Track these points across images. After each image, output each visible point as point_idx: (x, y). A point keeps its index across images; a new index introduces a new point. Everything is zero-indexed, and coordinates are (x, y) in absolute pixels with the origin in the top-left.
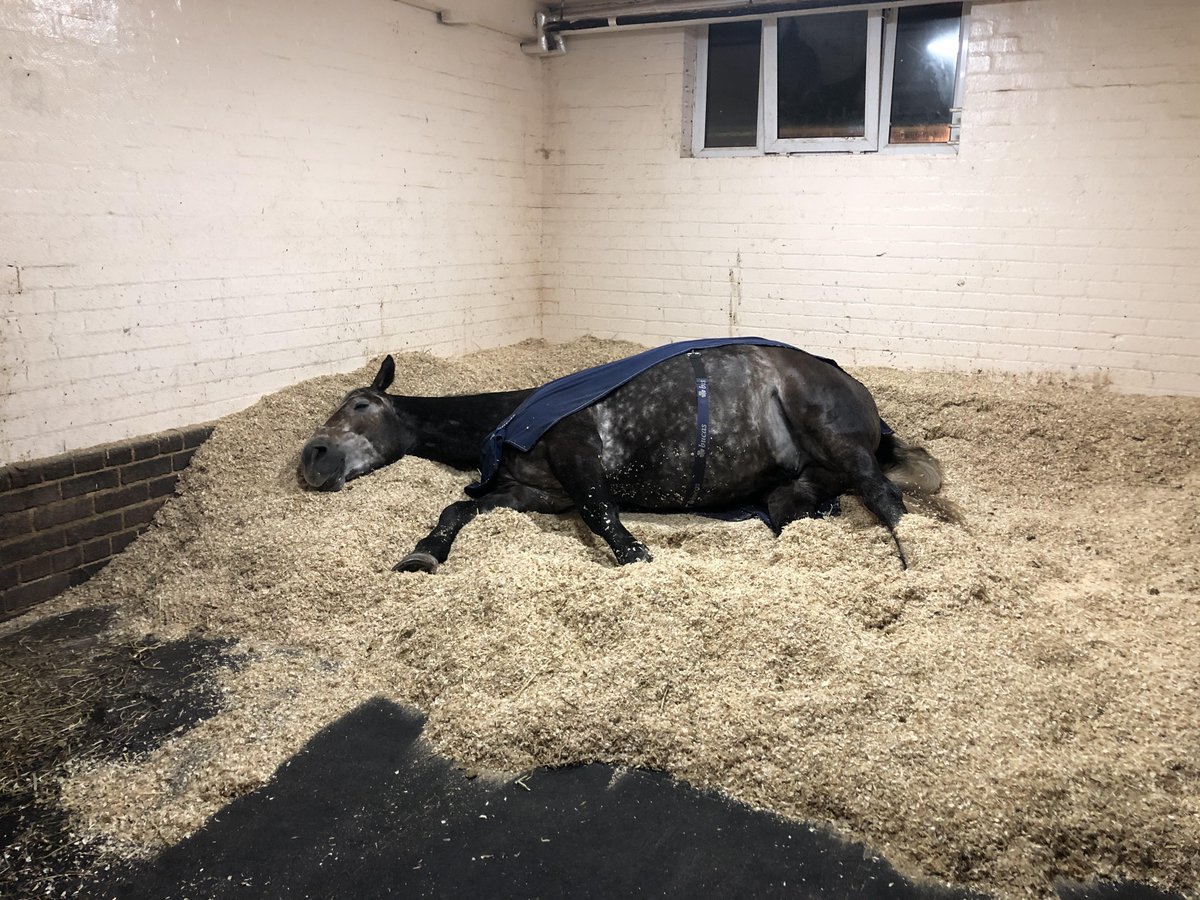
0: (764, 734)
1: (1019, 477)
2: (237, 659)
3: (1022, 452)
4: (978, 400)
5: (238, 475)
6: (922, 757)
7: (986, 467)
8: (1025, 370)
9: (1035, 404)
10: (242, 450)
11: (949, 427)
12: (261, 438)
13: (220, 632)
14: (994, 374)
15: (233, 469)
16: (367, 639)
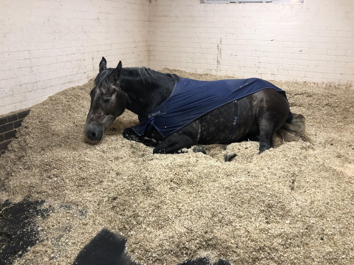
0: (266, 247)
1: (322, 121)
2: (44, 212)
3: (323, 112)
4: (307, 93)
5: (41, 129)
6: (336, 259)
7: (311, 117)
8: (321, 82)
9: (327, 94)
10: (42, 119)
11: (297, 103)
12: (49, 113)
13: (37, 197)
14: (310, 83)
15: (39, 127)
16: (97, 200)
